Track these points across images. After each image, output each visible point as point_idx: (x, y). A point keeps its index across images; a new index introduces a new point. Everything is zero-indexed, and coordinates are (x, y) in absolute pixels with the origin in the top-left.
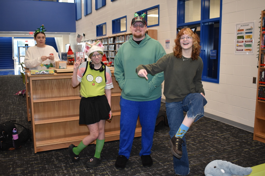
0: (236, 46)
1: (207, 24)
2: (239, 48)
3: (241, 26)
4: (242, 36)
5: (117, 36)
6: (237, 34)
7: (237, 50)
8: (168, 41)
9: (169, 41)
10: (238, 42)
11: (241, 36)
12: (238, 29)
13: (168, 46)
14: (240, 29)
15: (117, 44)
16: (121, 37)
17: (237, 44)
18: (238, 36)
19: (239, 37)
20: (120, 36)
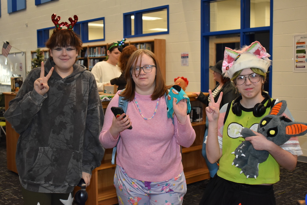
0: (295, 62)
1: (248, 34)
2: (299, 64)
3: (302, 38)
4: (303, 50)
5: (90, 47)
6: (296, 47)
7: (297, 67)
8: (186, 56)
9: (188, 55)
10: (297, 57)
11: (301, 50)
12: (296, 41)
13: (186, 62)
14: (300, 41)
15: (90, 59)
16: (99, 48)
17: (296, 59)
18: (297, 50)
19: (298, 52)
20: (97, 48)
